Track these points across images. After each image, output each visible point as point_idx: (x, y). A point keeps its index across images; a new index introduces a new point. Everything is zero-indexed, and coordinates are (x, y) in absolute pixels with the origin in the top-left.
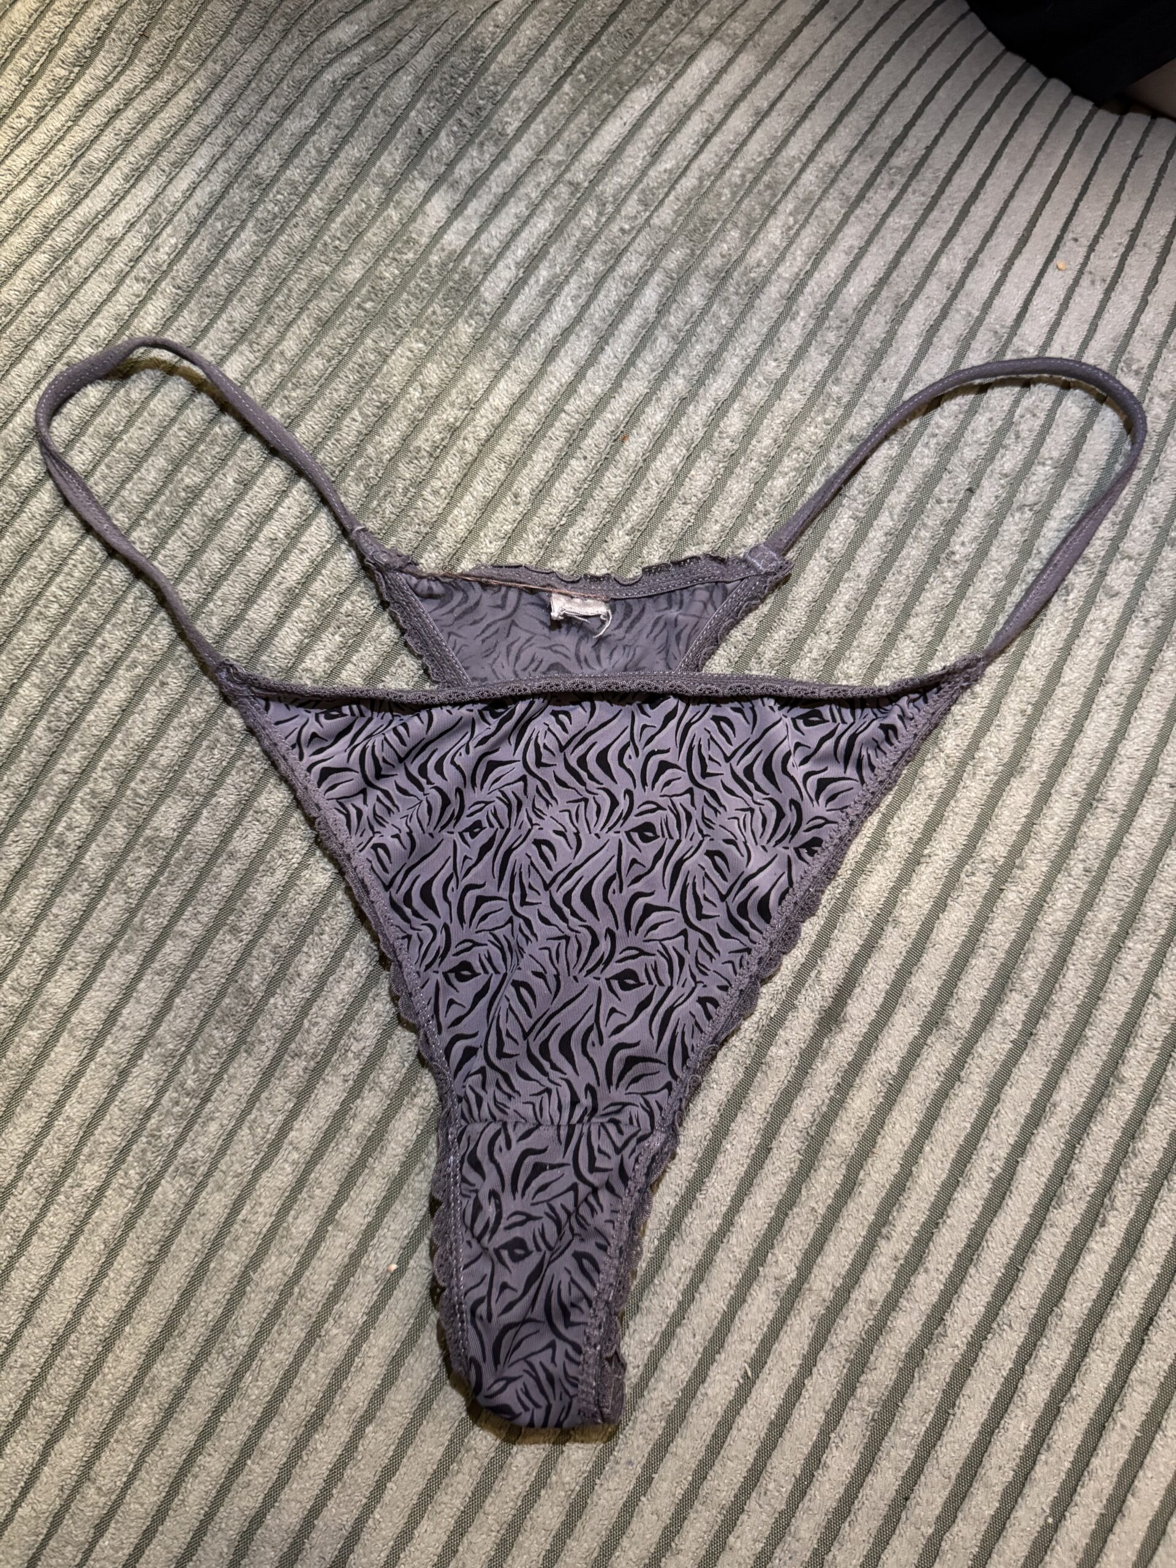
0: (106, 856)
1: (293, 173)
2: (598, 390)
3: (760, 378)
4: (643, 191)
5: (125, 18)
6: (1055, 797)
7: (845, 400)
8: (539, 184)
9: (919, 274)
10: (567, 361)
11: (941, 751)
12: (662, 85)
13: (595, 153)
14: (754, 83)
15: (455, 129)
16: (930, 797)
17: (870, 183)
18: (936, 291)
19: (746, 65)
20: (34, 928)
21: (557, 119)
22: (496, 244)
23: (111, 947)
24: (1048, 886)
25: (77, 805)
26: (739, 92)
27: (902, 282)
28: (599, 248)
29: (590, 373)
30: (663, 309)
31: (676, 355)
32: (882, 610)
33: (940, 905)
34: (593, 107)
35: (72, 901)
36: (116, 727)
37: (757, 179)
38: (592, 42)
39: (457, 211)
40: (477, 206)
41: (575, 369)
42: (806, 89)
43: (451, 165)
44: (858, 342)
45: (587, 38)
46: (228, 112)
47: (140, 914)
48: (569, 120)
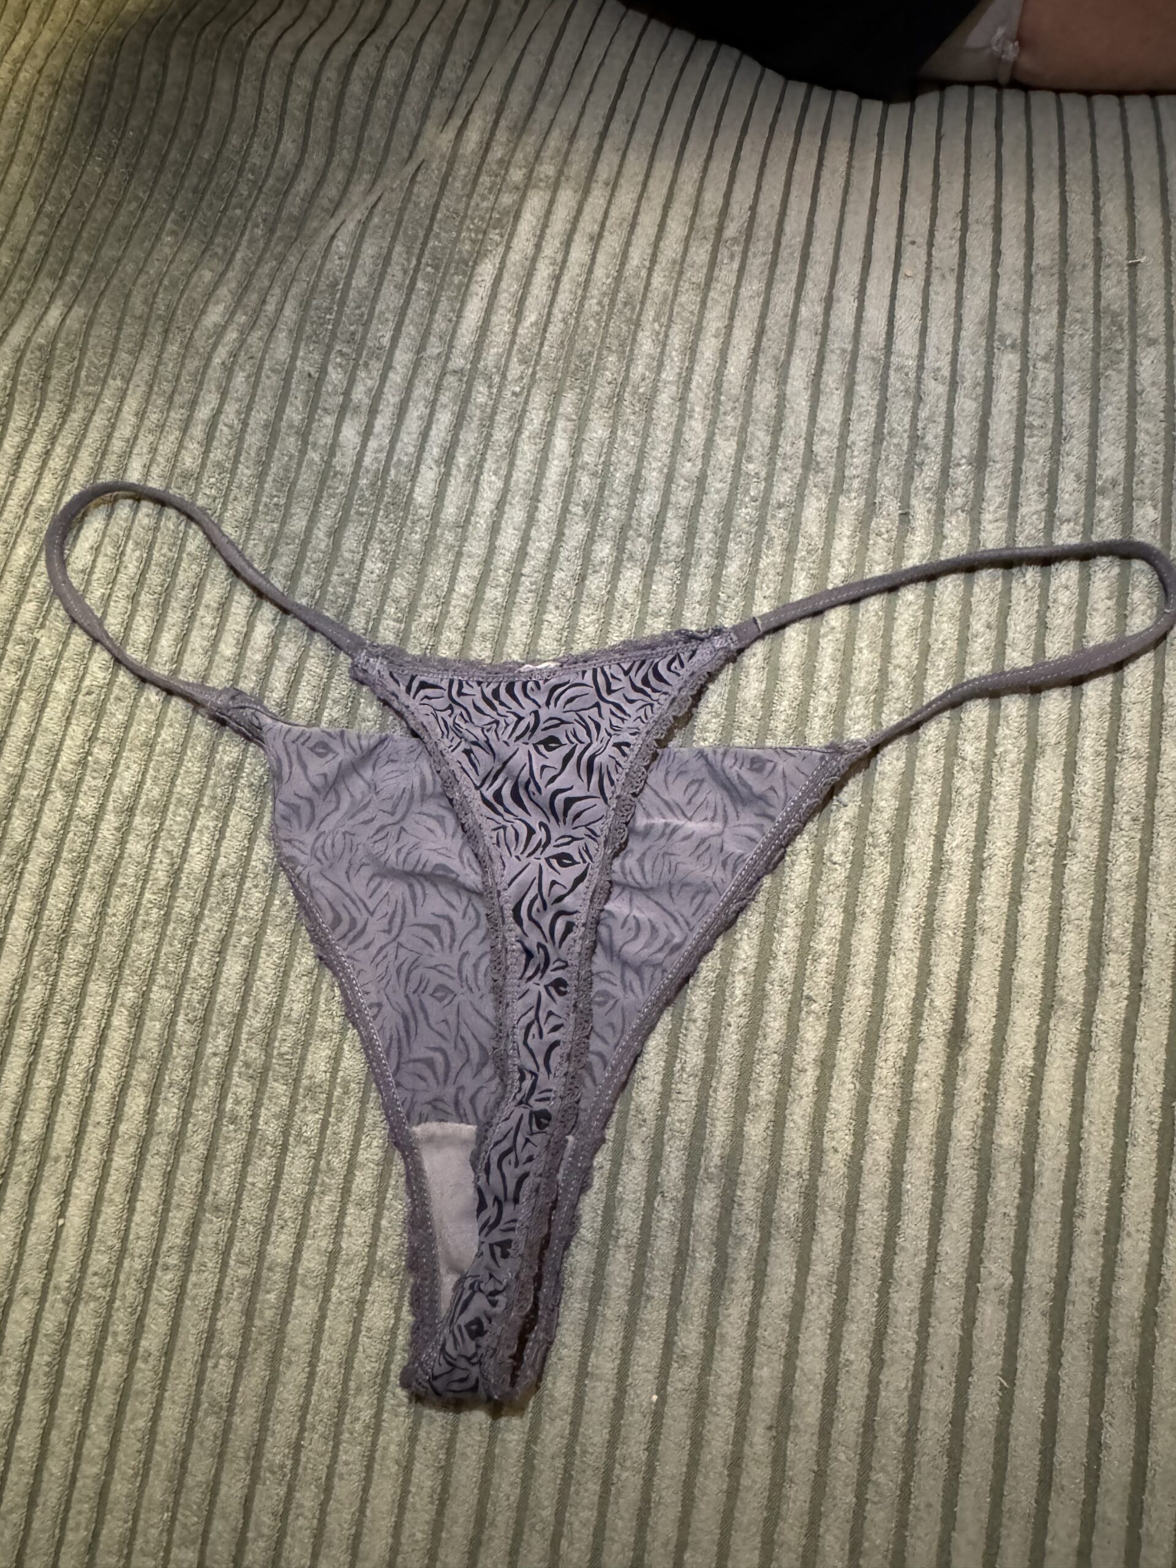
0: (277, 1116)
1: (217, 455)
2: (546, 545)
3: (682, 482)
4: (520, 351)
5: (24, 370)
6: (1080, 764)
7: (763, 474)
8: (428, 382)
9: (787, 330)
10: (510, 531)
11: (964, 759)
12: (501, 250)
13: (466, 336)
14: (579, 211)
15: (338, 360)
16: (971, 805)
17: (713, 263)
18: (806, 340)
19: (567, 198)
20: (238, 1201)
21: (422, 315)
22: (411, 450)
23: (310, 1194)
24: (1104, 848)
25: (236, 1079)
26: (568, 226)
27: (773, 345)
28: (501, 418)
29: (533, 533)
30: (575, 452)
31: (602, 487)
32: (865, 651)
33: (1016, 899)
34: (449, 293)
35: (262, 1166)
36: (244, 1000)
37: (613, 302)
38: (427, 237)
39: (367, 433)
40: (382, 422)
41: (520, 534)
42: (625, 199)
43: (347, 393)
44: (755, 416)
45: (421, 234)
46: (142, 420)
47: (324, 1155)
48: (433, 312)
